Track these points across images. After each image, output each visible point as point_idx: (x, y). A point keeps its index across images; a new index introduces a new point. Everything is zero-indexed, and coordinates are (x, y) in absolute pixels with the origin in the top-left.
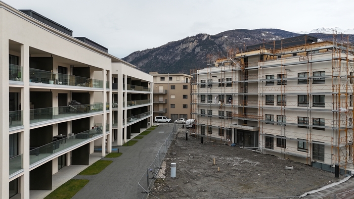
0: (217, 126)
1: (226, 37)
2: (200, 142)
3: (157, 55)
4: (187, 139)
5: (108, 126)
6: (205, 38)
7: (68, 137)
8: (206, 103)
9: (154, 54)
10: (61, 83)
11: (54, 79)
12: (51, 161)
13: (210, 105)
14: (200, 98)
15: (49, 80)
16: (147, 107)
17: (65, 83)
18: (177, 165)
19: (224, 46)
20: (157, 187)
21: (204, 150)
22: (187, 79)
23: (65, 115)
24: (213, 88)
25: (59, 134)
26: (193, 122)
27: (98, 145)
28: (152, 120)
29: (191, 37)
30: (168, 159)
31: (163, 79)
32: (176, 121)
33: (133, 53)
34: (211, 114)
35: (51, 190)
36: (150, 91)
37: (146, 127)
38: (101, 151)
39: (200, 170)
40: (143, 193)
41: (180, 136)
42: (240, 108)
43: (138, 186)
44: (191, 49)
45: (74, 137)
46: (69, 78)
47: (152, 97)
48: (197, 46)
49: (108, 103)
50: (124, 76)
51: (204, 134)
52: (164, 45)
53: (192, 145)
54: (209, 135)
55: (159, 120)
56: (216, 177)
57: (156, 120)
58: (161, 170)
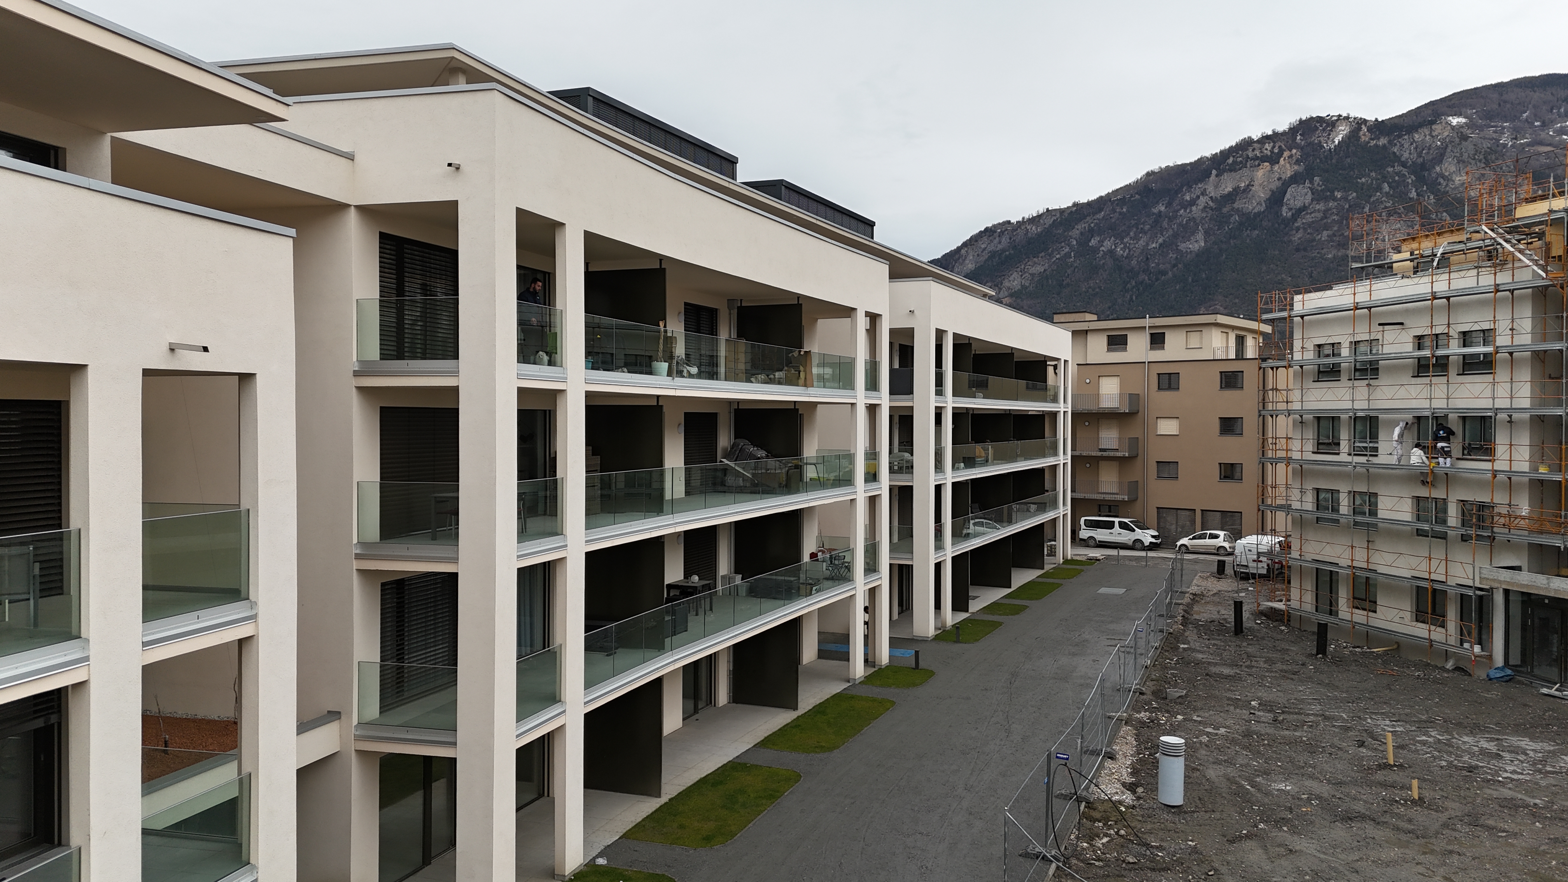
0: (1407, 574)
1: (1455, 121)
2: (1311, 646)
3: (1091, 232)
4: (1239, 628)
5: (872, 551)
6: (1341, 134)
7: (720, 588)
8: (1344, 457)
9: (1075, 233)
10: (694, 370)
11: (669, 357)
12: (658, 682)
13: (1367, 466)
14: (1310, 434)
15: (651, 359)
16: (1041, 471)
17: (709, 372)
18: (1190, 750)
19: (1448, 166)
20: (1091, 837)
21: (1331, 686)
22: (1240, 341)
23: (712, 498)
24: (1383, 379)
25: (687, 574)
26: (1270, 553)
27: (835, 628)
28: (1064, 532)
29: (1265, 139)
30: (1143, 715)
31: (1117, 342)
32: (1184, 541)
33: (981, 234)
34: (1373, 513)
35: (659, 795)
36: (1055, 400)
37: (1036, 562)
38: (845, 657)
39: (1309, 783)
40: (1026, 855)
41: (1204, 613)
42: (1539, 487)
43: (1007, 821)
44: (1260, 194)
45: (743, 592)
46: (722, 352)
47: (1064, 429)
48: (1295, 179)
49: (872, 455)
50: (940, 334)
51: (1333, 612)
52: (1127, 187)
53: (1270, 661)
54: (1360, 616)
55: (1101, 535)
56: (1398, 829)
57: (1084, 534)
58: (1108, 763)
